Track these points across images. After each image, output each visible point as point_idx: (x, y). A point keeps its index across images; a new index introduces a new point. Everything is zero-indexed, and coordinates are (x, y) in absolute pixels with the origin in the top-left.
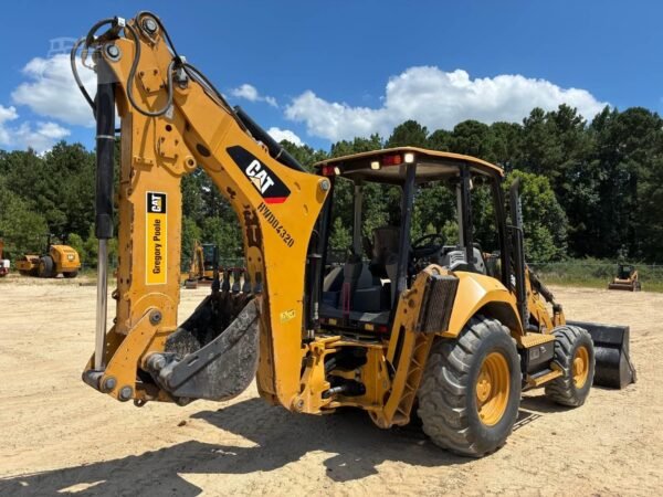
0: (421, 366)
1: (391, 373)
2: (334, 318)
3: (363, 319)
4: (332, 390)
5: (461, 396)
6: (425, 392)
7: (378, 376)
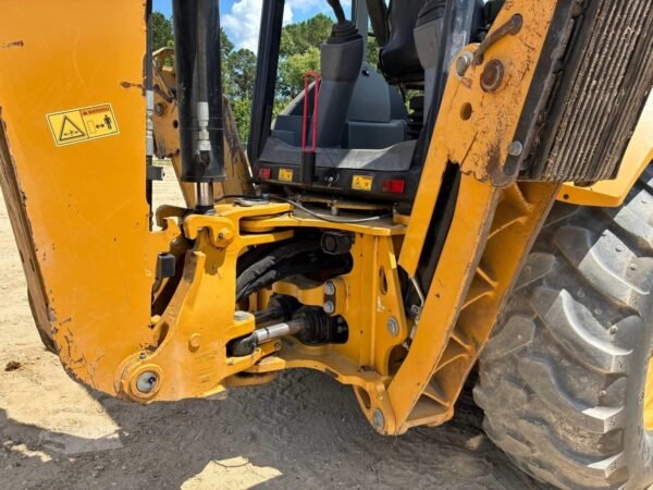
0: (499, 288)
1: (410, 300)
2: (287, 167)
3: (347, 163)
4: (261, 334)
5: (612, 377)
6: (499, 353)
7: (378, 303)
